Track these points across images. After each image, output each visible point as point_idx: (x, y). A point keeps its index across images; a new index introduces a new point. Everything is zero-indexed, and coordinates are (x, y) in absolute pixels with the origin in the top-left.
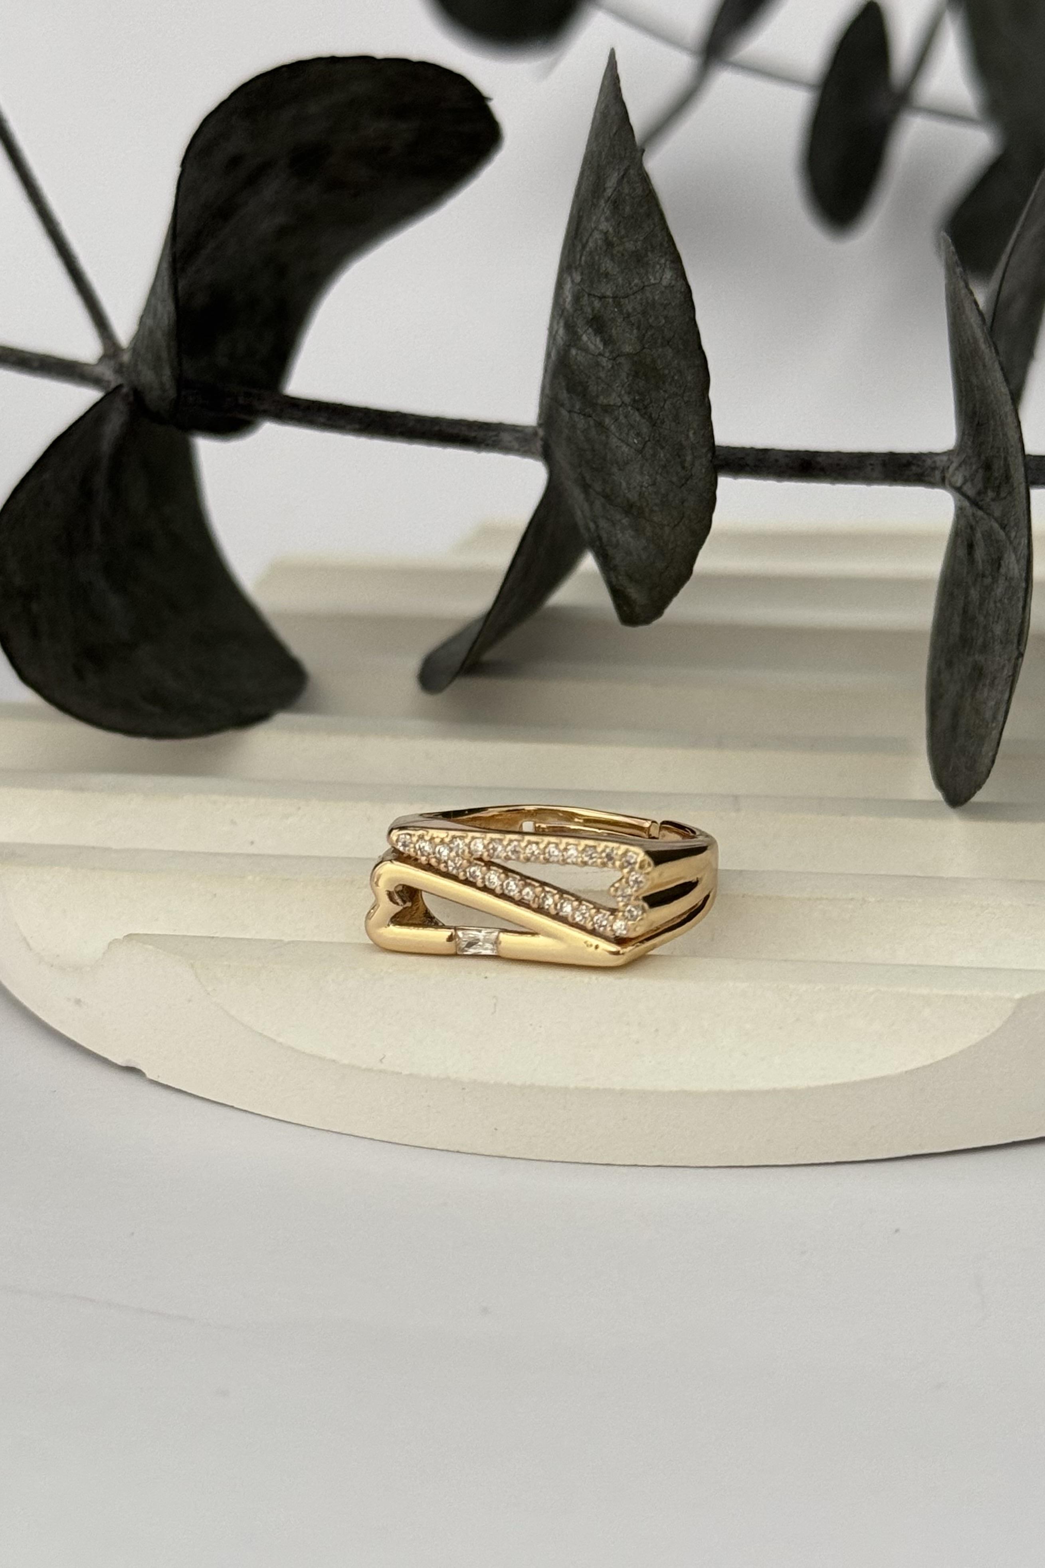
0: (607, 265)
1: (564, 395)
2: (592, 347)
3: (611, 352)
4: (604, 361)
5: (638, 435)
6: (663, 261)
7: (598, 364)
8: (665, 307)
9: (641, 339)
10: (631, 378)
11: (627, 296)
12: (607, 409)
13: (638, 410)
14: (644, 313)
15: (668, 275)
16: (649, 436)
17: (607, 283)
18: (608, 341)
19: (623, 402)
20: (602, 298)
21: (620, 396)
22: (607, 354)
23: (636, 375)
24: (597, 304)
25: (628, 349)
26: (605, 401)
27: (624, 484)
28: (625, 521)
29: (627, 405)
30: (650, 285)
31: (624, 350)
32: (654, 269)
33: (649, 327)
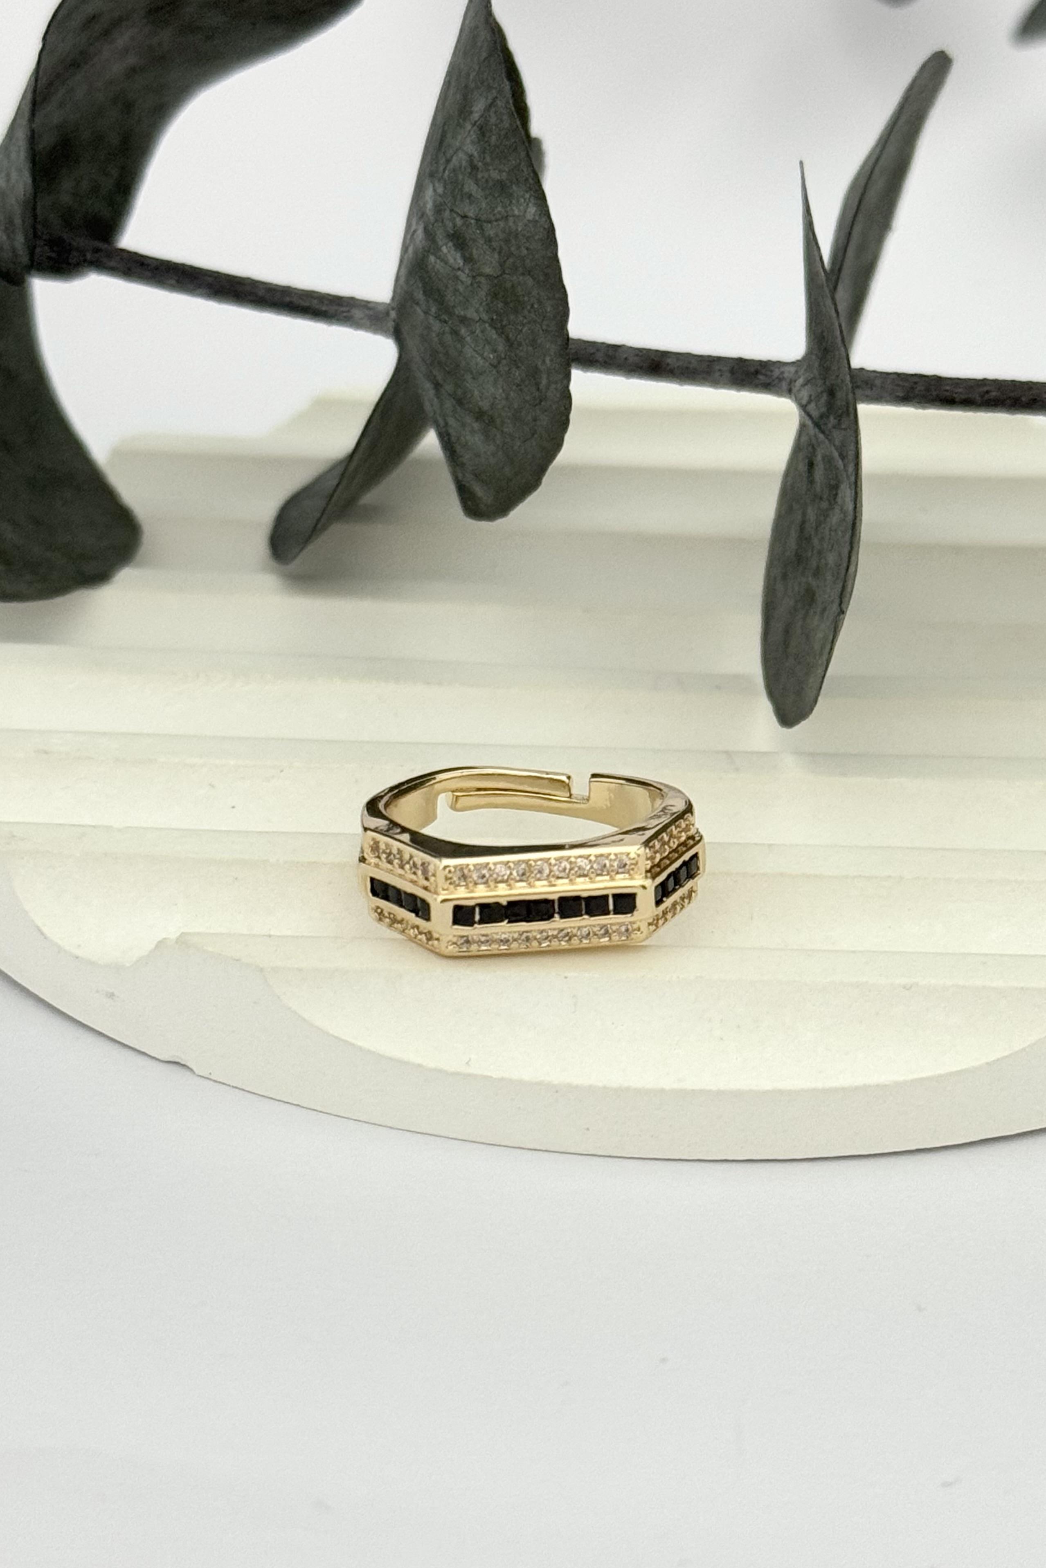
0: (470, 186)
1: (420, 296)
2: (451, 261)
3: (471, 270)
4: (463, 276)
5: (494, 351)
6: (527, 196)
7: (457, 278)
8: (528, 239)
9: (502, 265)
10: (489, 298)
11: (490, 222)
12: (463, 320)
13: (495, 328)
14: (507, 241)
15: (532, 211)
16: (506, 355)
17: (471, 204)
18: (468, 259)
19: (480, 319)
20: (464, 217)
21: (477, 311)
22: (467, 271)
23: (495, 296)
24: (459, 221)
25: (487, 270)
26: (462, 313)
27: (476, 393)
28: (476, 426)
29: (484, 322)
30: (514, 216)
31: (484, 271)
32: (518, 201)
33: (511, 254)
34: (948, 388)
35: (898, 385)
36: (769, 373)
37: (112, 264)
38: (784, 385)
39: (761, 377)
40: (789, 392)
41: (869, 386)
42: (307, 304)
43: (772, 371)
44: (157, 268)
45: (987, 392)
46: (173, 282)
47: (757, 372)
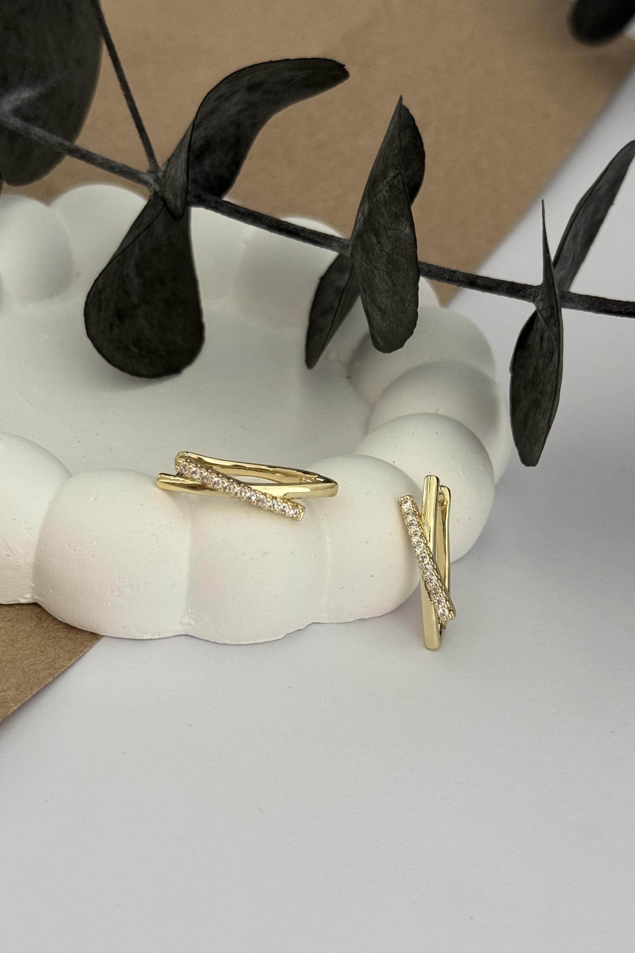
0: (383, 210)
2: (372, 240)
3: (380, 247)
4: (377, 249)
5: (387, 284)
6: (406, 223)
7: (374, 248)
8: (405, 242)
9: (393, 249)
10: (387, 262)
11: (389, 229)
12: (376, 267)
13: (388, 275)
14: (396, 240)
15: (408, 230)
16: (392, 288)
17: (382, 218)
18: (379, 243)
19: (382, 269)
21: (381, 266)
23: (389, 262)
25: (387, 250)
26: (375, 264)
27: (379, 299)
28: (379, 312)
29: (384, 272)
30: (399, 230)
31: (385, 250)
32: (402, 223)
33: (396, 247)
34: (610, 305)
35: (586, 302)
36: (525, 291)
37: (224, 209)
38: (532, 298)
39: (521, 293)
40: (534, 301)
41: (572, 301)
42: (311, 237)
43: (526, 290)
44: (244, 213)
45: (628, 309)
46: (250, 220)
47: (519, 290)
